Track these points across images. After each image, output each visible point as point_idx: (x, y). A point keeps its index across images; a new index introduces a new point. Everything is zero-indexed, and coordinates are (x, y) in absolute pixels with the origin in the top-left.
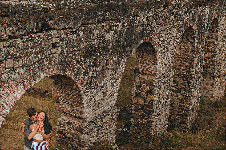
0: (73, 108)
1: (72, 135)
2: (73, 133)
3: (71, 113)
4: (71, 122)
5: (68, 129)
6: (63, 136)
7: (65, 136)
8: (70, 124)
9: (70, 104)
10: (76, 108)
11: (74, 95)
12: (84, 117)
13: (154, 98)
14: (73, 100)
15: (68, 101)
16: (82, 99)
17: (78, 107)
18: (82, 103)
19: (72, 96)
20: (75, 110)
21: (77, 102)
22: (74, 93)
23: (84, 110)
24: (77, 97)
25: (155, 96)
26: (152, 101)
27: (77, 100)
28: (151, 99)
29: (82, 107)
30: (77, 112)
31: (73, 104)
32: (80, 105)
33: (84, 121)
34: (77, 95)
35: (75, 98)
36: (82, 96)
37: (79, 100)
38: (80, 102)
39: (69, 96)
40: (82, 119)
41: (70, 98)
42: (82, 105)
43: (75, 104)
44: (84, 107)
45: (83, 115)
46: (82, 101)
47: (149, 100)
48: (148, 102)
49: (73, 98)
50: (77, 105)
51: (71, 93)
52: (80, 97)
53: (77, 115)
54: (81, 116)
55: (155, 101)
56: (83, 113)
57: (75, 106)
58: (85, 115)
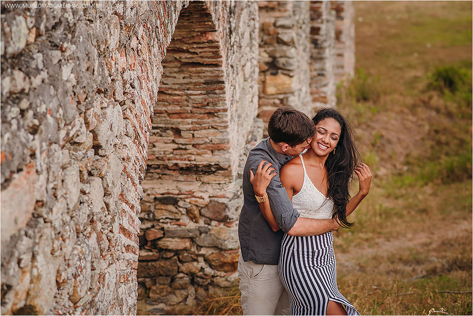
0: (181, 141)
1: (187, 240)
2: (189, 231)
3: (174, 162)
4: (177, 192)
5: (167, 223)
6: (151, 254)
7: (161, 250)
8: (174, 202)
9: (168, 129)
10: (193, 135)
11: (190, 88)
12: (228, 160)
13: (289, 84)
14: (181, 107)
15: (159, 117)
16: (221, 95)
17: (204, 132)
18: (221, 111)
19: (177, 92)
20: (191, 146)
21: (196, 114)
22: (191, 80)
23: (226, 136)
24: (202, 92)
25: (291, 77)
26: (285, 93)
27: (197, 104)
28: (279, 90)
29: (221, 125)
30: (199, 151)
31: (179, 124)
32: (209, 121)
33: (225, 178)
34: (204, 84)
35: (190, 98)
36: (224, 83)
37: (208, 103)
38: (214, 110)
39: (164, 98)
40: (219, 173)
41: (168, 104)
42: (219, 117)
43: (187, 122)
44: (227, 122)
45: (223, 156)
46: (220, 102)
47: (273, 95)
48: (269, 103)
49: (180, 100)
50: (197, 126)
51: (177, 84)
52: (214, 90)
53: (201, 162)
54: (218, 162)
55: (292, 93)
56: (225, 149)
57: (187, 130)
58: (230, 153)
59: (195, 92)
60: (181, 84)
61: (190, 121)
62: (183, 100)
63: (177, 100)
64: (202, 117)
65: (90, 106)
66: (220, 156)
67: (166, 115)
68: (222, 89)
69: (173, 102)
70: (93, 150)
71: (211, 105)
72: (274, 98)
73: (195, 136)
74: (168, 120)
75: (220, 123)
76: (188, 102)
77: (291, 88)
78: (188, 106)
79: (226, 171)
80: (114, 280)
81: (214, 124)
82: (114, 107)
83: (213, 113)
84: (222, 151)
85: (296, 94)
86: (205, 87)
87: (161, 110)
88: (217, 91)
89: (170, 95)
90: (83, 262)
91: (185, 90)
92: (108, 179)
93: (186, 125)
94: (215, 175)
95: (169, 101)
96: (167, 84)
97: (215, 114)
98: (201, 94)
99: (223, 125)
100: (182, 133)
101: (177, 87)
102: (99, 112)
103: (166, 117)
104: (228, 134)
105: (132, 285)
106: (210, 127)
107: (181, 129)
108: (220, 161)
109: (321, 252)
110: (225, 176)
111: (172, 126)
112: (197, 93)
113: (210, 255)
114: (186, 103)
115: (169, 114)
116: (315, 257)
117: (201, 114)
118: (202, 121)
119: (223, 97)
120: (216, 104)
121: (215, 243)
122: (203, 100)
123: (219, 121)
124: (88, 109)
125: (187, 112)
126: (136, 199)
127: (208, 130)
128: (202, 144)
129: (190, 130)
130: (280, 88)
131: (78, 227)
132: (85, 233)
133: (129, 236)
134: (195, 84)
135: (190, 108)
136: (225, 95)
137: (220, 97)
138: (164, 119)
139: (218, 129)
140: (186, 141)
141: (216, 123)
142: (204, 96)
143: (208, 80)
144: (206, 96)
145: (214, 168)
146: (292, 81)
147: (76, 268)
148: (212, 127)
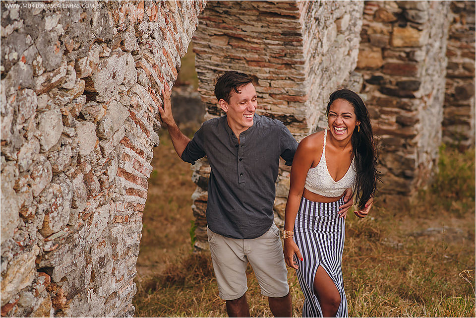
10: (270, 84)
11: (268, 37)
12: (303, 113)
13: (417, 38)
14: (259, 55)
15: (238, 63)
16: (298, 47)
17: (281, 82)
18: (298, 63)
19: (255, 40)
20: (267, 95)
21: (274, 64)
22: (269, 30)
23: (302, 89)
24: (280, 42)
25: (420, 30)
26: (412, 47)
27: (275, 53)
28: (405, 43)
29: (297, 77)
30: (274, 101)
31: (257, 71)
32: (286, 71)
33: (300, 130)
34: (282, 34)
35: (268, 47)
36: (301, 36)
37: (285, 54)
38: (291, 62)
39: (242, 45)
40: (294, 125)
41: (246, 51)
42: (296, 69)
43: (265, 71)
44: (303, 75)
45: (298, 108)
46: (298, 54)
47: (398, 47)
48: (394, 55)
49: (258, 49)
50: (274, 75)
51: (255, 32)
52: (291, 42)
53: (277, 112)
54: (293, 113)
55: (420, 47)
56: (301, 101)
57: (265, 79)
58: (306, 106)
59: (272, 42)
60: (260, 33)
61: (267, 70)
62: (261, 49)
63: (254, 47)
64: (279, 67)
65: (84, 55)
66: (295, 108)
67: (244, 62)
68: (300, 41)
69: (252, 50)
70: (85, 96)
71: (288, 56)
72: (400, 51)
73: (272, 86)
74: (246, 67)
75: (297, 75)
76: (266, 51)
77: (418, 41)
78: (266, 55)
79: (301, 124)
80: (107, 220)
81: (291, 76)
82: (119, 57)
83: (290, 65)
84: (297, 103)
85: (424, 48)
86: (282, 38)
87: (240, 57)
88: (295, 43)
89: (249, 42)
90: (59, 200)
91: (263, 39)
92: (104, 125)
93: (263, 73)
94: (291, 127)
95: (247, 48)
96: (246, 31)
97: (293, 66)
98: (278, 44)
99: (300, 77)
100: (259, 82)
101: (255, 35)
102: (96, 60)
103: (244, 64)
104: (304, 87)
105: (134, 226)
106: (287, 78)
107: (258, 77)
108: (295, 113)
109: (322, 218)
110: (301, 128)
111: (249, 73)
112: (275, 43)
113: (280, 205)
114: (264, 51)
115: (248, 62)
116: (316, 222)
117: (278, 64)
118: (279, 71)
119: (300, 50)
120: (294, 56)
121: (284, 194)
122: (280, 51)
123: (295, 73)
124: (81, 58)
125: (265, 61)
126: (147, 145)
127: (285, 81)
128: (278, 94)
129: (267, 79)
130: (407, 41)
131: (55, 167)
132: (67, 173)
133: (134, 180)
134: (273, 34)
135: (268, 58)
136: (302, 48)
137: (297, 49)
138: (243, 65)
139: (294, 81)
140: (263, 89)
141: (293, 75)
142: (282, 46)
143: (285, 31)
144: (283, 46)
145: (290, 119)
146: (420, 35)
147: (50, 205)
148: (289, 78)
